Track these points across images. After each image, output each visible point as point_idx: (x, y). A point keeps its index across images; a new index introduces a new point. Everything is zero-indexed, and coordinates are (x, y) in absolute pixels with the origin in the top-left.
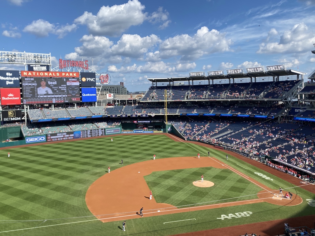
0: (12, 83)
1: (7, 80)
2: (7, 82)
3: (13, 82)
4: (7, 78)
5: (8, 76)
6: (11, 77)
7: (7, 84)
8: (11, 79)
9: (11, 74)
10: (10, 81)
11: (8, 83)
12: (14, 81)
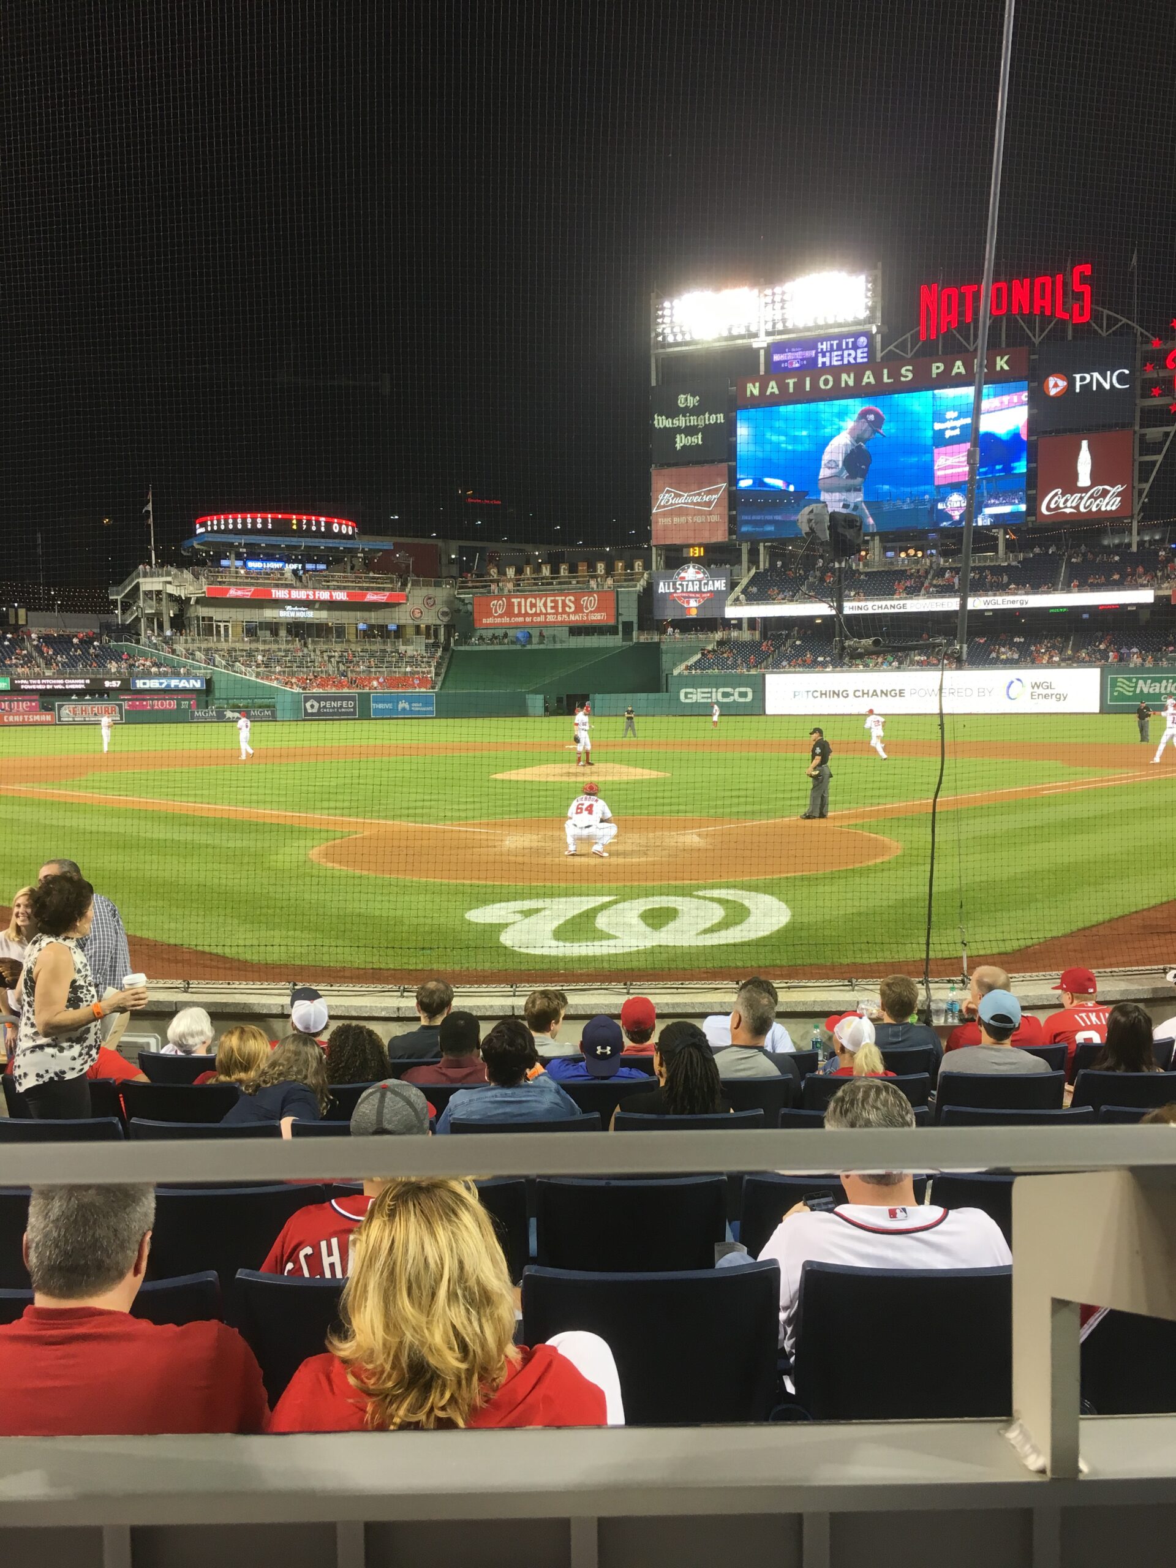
0: (698, 439)
1: (678, 430)
2: (678, 436)
3: (700, 436)
4: (681, 422)
5: (685, 411)
6: (696, 411)
7: (678, 446)
8: (693, 421)
9: (692, 401)
10: (690, 431)
11: (681, 441)
12: (707, 430)
